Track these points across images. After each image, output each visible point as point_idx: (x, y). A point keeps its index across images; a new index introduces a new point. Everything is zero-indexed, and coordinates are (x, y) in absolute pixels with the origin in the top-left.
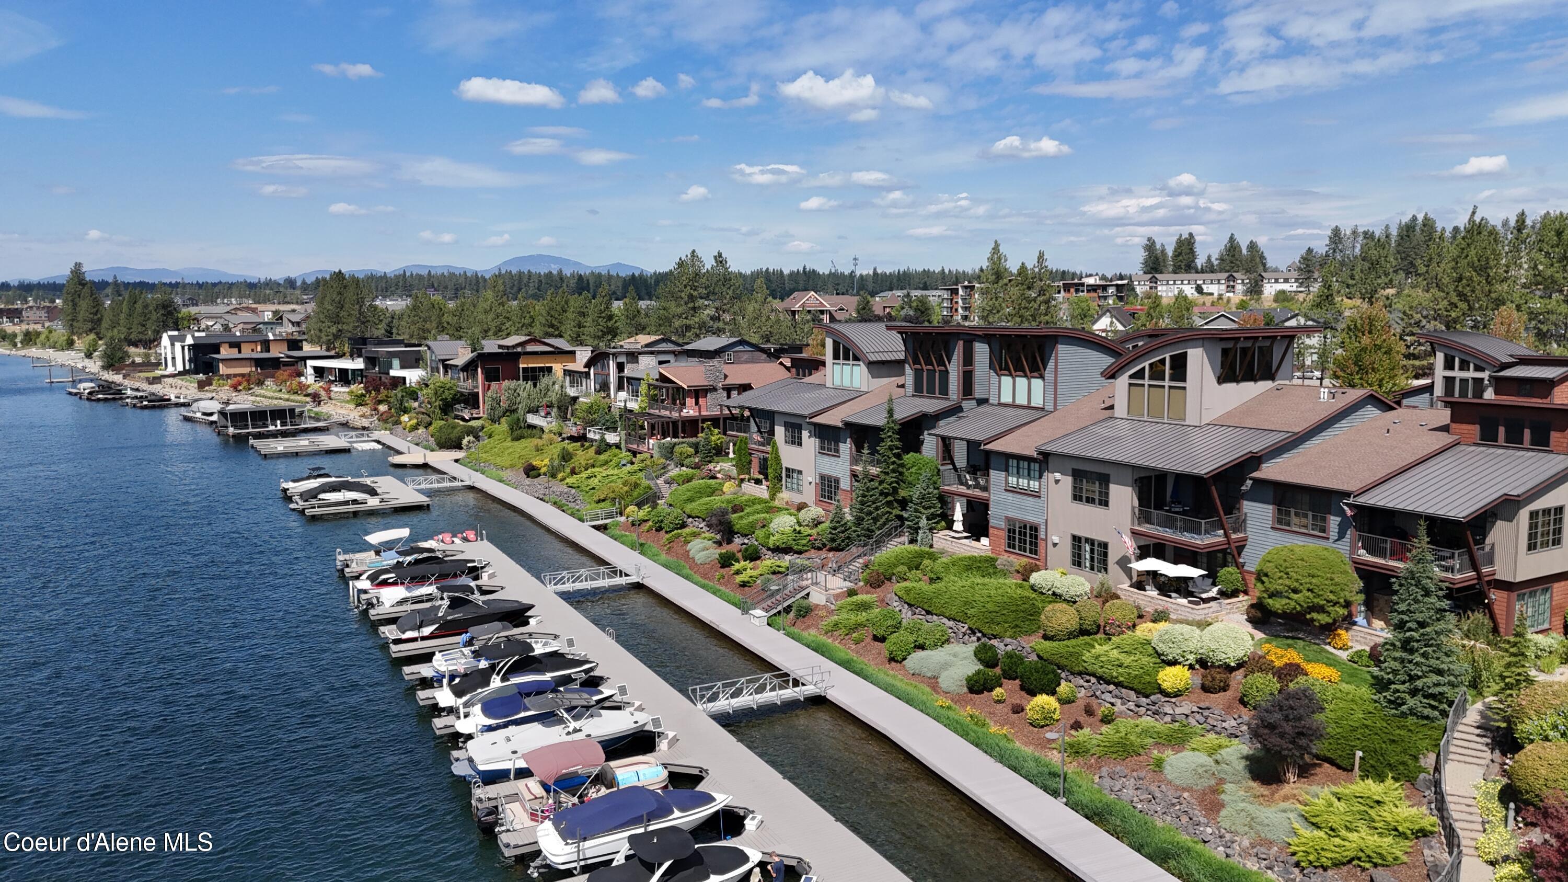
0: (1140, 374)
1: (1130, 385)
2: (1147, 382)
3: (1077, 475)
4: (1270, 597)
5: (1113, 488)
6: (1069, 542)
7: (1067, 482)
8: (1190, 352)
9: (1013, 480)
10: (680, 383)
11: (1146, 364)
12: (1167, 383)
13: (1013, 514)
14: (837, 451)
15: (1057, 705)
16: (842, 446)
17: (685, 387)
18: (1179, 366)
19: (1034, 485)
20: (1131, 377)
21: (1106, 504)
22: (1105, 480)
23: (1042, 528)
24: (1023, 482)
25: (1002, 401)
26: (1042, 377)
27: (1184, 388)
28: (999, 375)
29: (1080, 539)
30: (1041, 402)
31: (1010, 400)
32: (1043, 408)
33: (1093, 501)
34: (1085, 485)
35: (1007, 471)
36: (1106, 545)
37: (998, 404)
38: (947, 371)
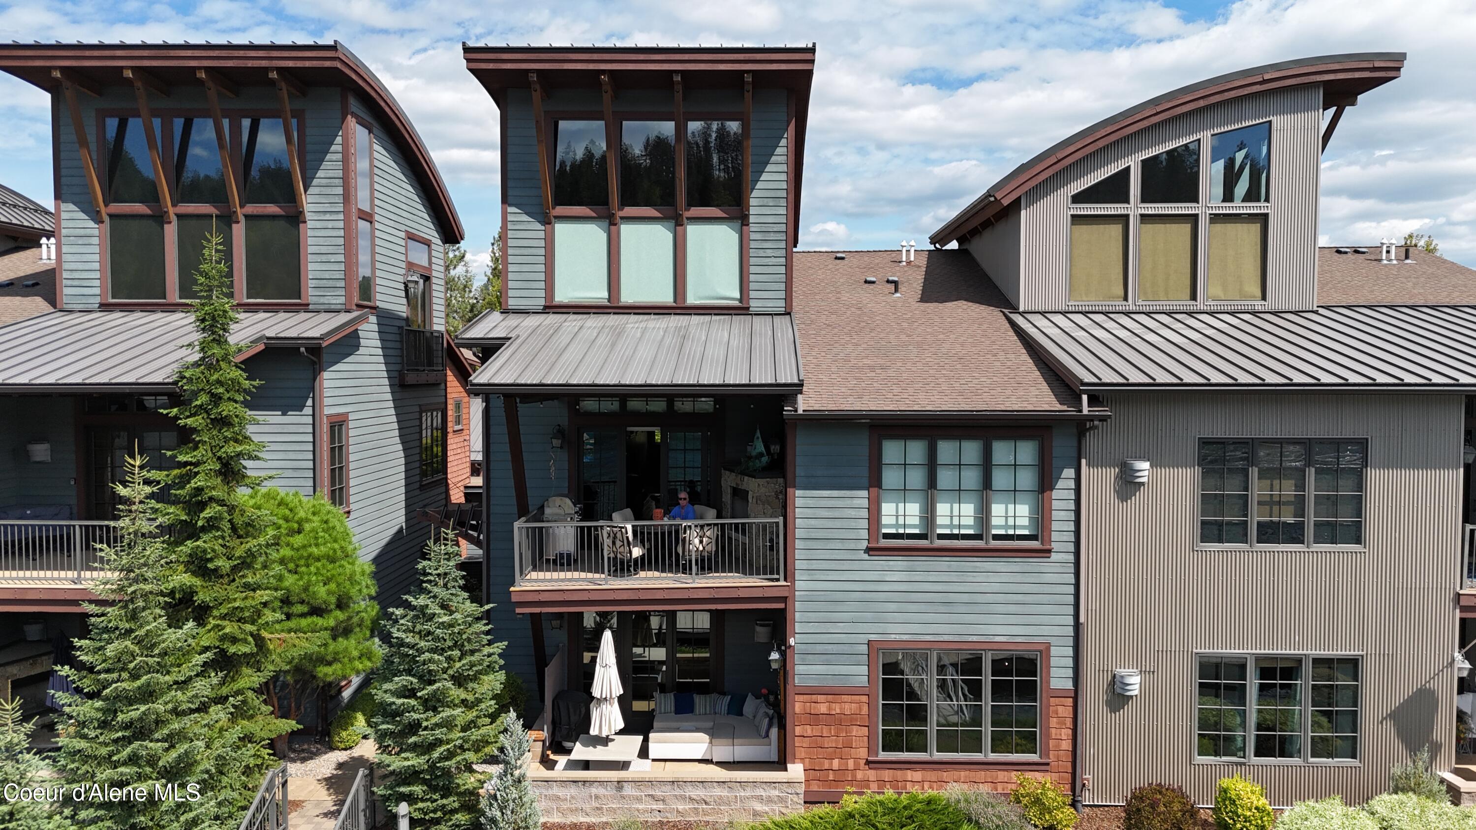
0: (1107, 191)
1: (1077, 219)
2: (1134, 208)
3: (1218, 459)
5: (1380, 480)
7: (1178, 484)
9: (902, 512)
11: (1133, 162)
12: (1204, 208)
13: (907, 628)
19: (1013, 515)
20: (1077, 199)
21: (1355, 533)
23: (1058, 655)
24: (955, 513)
25: (562, 296)
26: (736, 217)
27: (1263, 219)
28: (547, 221)
29: (1238, 667)
30: (730, 292)
31: (599, 294)
32: (741, 310)
33: (1294, 534)
34: (1258, 489)
35: (874, 482)
36: (1352, 665)
37: (551, 308)
38: (296, 218)
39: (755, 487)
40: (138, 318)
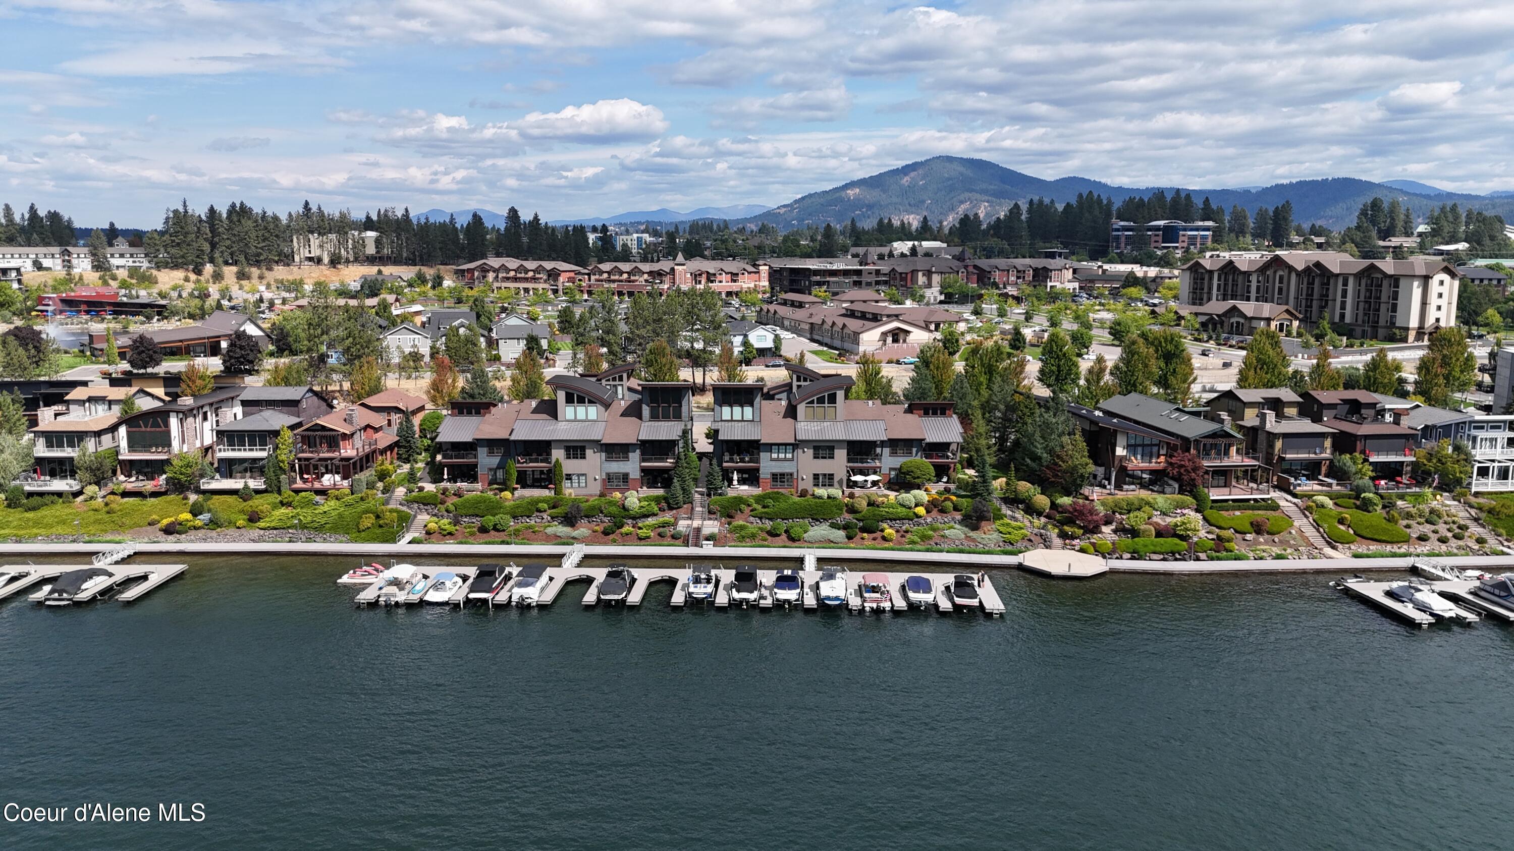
0: (812, 402)
1: (806, 407)
2: (815, 405)
3: (816, 448)
4: (915, 478)
5: (836, 451)
6: (812, 477)
7: (810, 452)
8: (838, 392)
9: (775, 456)
10: (342, 430)
11: (815, 398)
12: (826, 405)
13: (775, 471)
14: (627, 457)
15: (894, 532)
16: (631, 455)
17: (348, 432)
18: (832, 399)
19: (789, 456)
20: (807, 403)
21: (833, 458)
22: (832, 449)
23: (795, 474)
24: (782, 456)
25: (724, 418)
26: (752, 405)
27: (835, 407)
28: (721, 406)
29: (818, 475)
30: (751, 418)
31: (729, 418)
32: (753, 421)
33: (825, 458)
34: (821, 452)
35: (771, 451)
36: (833, 475)
37: (722, 421)
38: (681, 406)
39: (755, 451)
40: (656, 424)
